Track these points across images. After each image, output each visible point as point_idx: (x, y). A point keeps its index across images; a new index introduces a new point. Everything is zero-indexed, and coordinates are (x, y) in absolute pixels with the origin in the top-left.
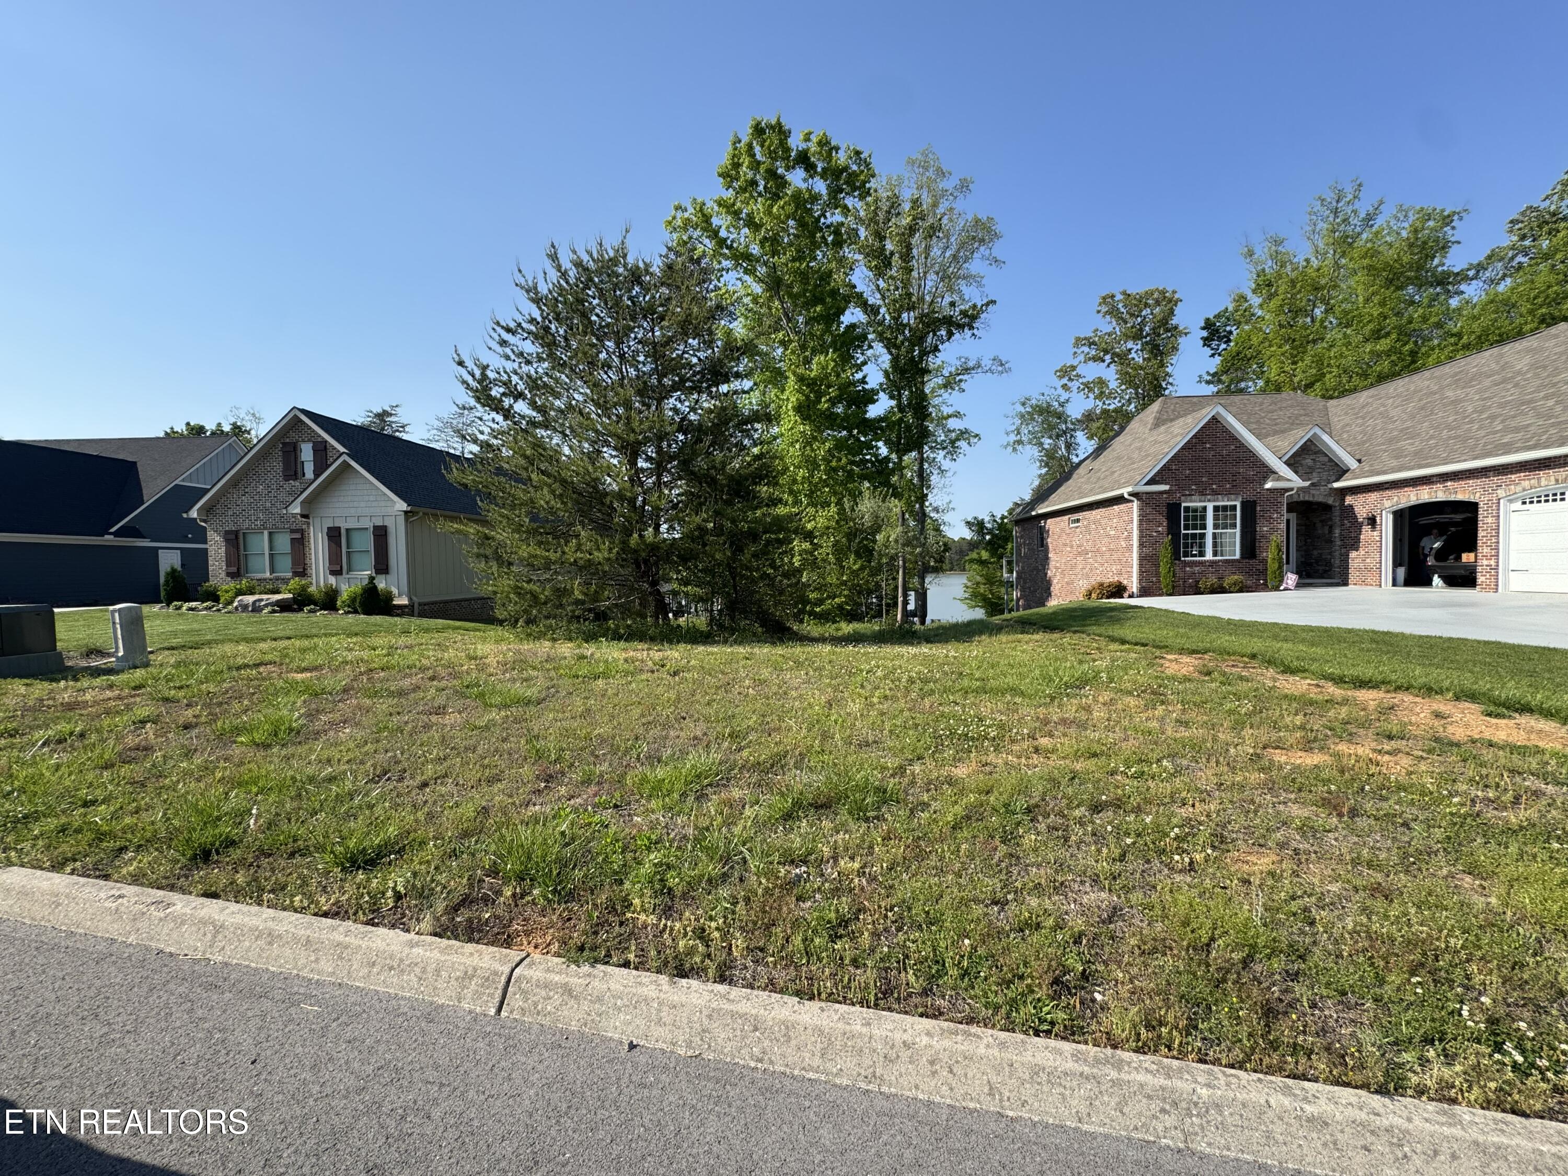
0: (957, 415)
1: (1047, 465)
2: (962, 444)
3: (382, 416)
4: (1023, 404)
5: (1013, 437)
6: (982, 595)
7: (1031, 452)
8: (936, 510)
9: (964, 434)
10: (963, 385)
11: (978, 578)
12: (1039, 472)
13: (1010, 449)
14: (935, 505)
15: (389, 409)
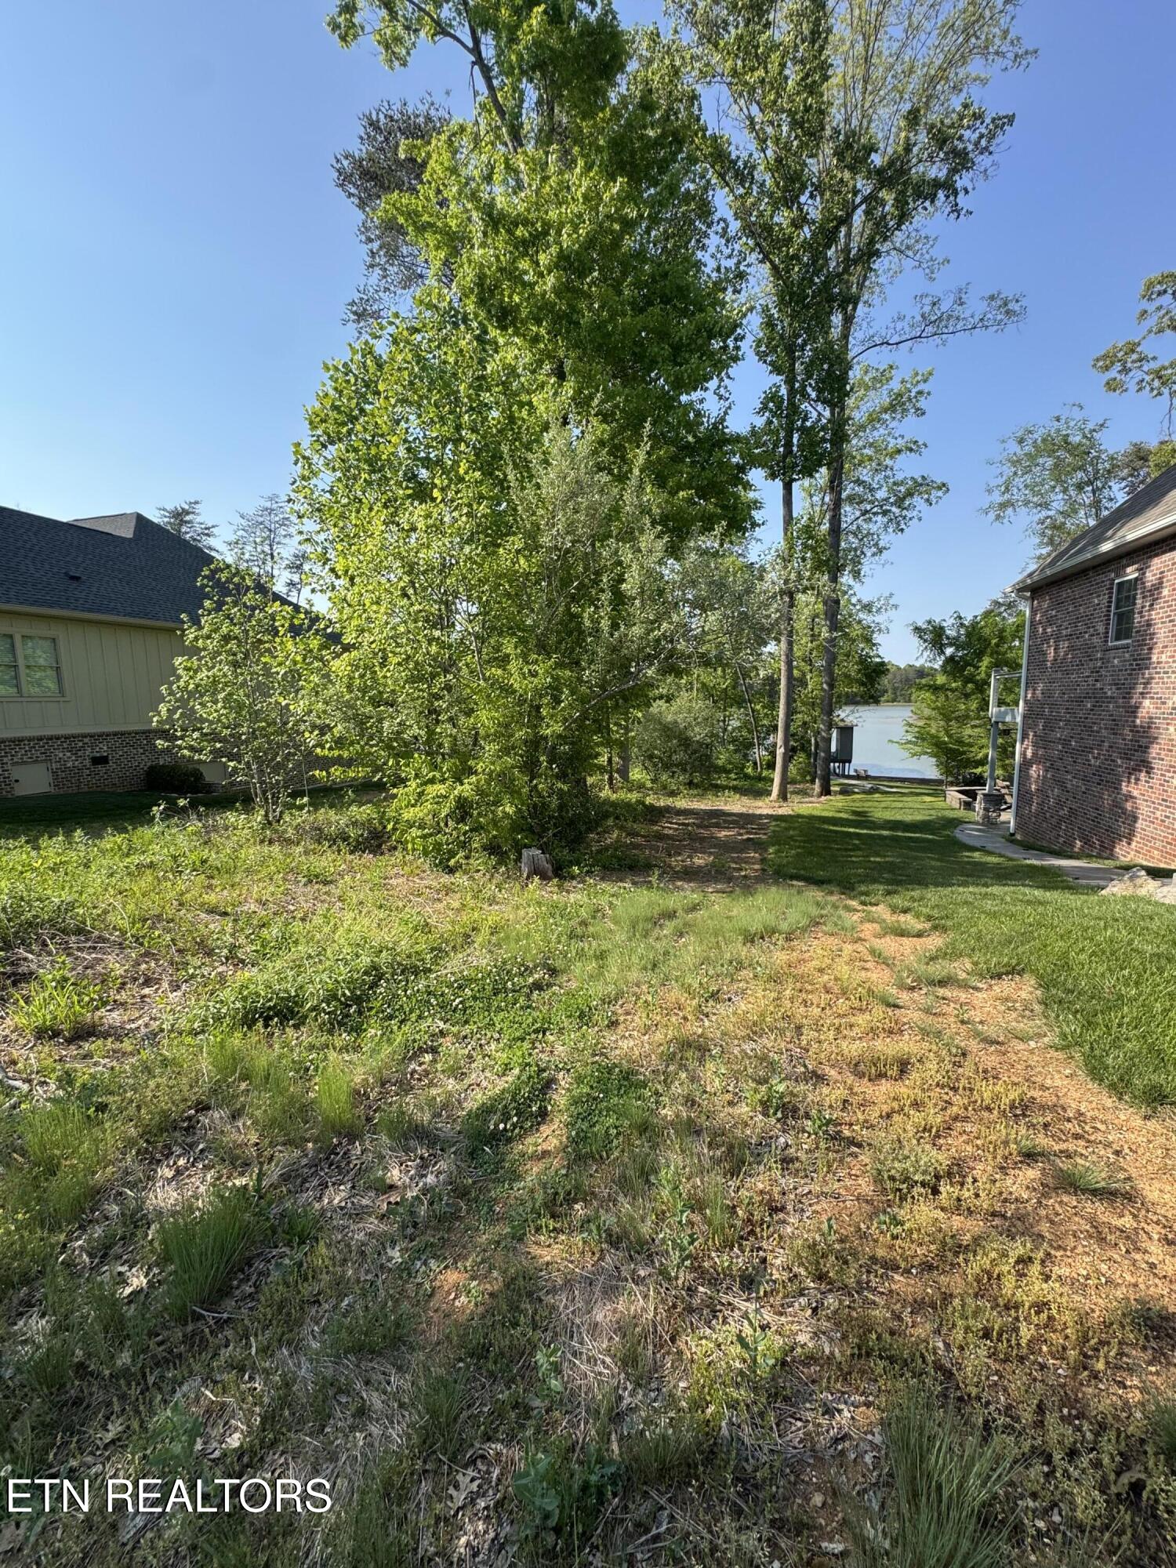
0: (913, 447)
1: (1051, 542)
2: (917, 501)
3: (180, 515)
4: (1021, 441)
5: (997, 498)
6: (933, 736)
7: (1026, 518)
8: (867, 607)
9: (921, 486)
10: (922, 403)
11: (927, 712)
12: (1038, 553)
13: (992, 515)
14: (865, 601)
15: (186, 507)
